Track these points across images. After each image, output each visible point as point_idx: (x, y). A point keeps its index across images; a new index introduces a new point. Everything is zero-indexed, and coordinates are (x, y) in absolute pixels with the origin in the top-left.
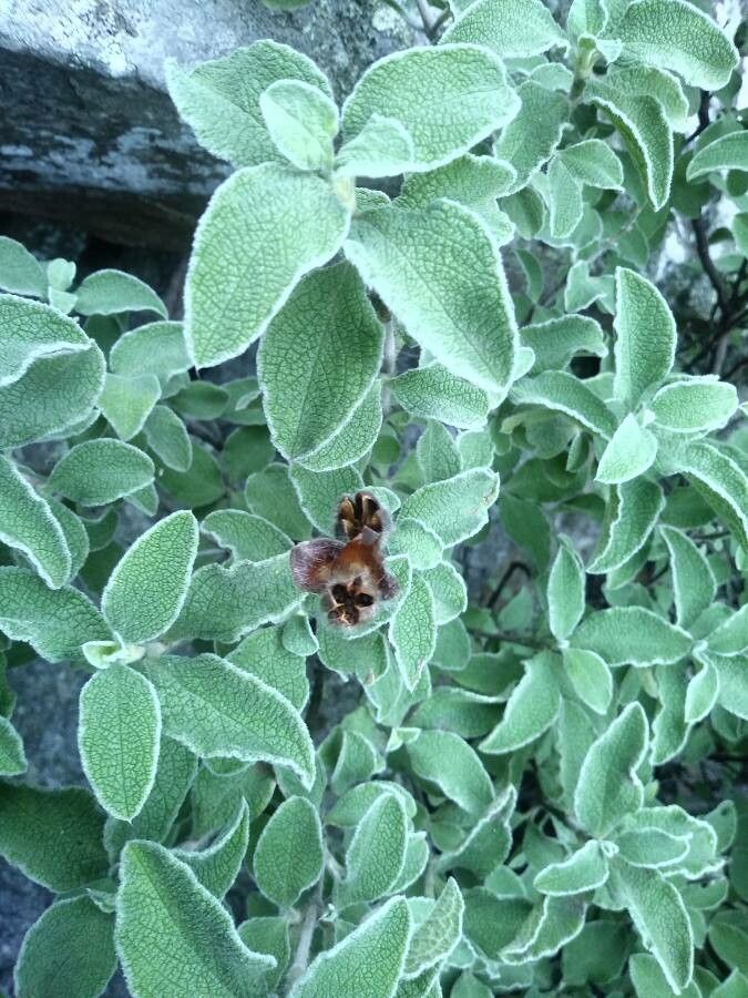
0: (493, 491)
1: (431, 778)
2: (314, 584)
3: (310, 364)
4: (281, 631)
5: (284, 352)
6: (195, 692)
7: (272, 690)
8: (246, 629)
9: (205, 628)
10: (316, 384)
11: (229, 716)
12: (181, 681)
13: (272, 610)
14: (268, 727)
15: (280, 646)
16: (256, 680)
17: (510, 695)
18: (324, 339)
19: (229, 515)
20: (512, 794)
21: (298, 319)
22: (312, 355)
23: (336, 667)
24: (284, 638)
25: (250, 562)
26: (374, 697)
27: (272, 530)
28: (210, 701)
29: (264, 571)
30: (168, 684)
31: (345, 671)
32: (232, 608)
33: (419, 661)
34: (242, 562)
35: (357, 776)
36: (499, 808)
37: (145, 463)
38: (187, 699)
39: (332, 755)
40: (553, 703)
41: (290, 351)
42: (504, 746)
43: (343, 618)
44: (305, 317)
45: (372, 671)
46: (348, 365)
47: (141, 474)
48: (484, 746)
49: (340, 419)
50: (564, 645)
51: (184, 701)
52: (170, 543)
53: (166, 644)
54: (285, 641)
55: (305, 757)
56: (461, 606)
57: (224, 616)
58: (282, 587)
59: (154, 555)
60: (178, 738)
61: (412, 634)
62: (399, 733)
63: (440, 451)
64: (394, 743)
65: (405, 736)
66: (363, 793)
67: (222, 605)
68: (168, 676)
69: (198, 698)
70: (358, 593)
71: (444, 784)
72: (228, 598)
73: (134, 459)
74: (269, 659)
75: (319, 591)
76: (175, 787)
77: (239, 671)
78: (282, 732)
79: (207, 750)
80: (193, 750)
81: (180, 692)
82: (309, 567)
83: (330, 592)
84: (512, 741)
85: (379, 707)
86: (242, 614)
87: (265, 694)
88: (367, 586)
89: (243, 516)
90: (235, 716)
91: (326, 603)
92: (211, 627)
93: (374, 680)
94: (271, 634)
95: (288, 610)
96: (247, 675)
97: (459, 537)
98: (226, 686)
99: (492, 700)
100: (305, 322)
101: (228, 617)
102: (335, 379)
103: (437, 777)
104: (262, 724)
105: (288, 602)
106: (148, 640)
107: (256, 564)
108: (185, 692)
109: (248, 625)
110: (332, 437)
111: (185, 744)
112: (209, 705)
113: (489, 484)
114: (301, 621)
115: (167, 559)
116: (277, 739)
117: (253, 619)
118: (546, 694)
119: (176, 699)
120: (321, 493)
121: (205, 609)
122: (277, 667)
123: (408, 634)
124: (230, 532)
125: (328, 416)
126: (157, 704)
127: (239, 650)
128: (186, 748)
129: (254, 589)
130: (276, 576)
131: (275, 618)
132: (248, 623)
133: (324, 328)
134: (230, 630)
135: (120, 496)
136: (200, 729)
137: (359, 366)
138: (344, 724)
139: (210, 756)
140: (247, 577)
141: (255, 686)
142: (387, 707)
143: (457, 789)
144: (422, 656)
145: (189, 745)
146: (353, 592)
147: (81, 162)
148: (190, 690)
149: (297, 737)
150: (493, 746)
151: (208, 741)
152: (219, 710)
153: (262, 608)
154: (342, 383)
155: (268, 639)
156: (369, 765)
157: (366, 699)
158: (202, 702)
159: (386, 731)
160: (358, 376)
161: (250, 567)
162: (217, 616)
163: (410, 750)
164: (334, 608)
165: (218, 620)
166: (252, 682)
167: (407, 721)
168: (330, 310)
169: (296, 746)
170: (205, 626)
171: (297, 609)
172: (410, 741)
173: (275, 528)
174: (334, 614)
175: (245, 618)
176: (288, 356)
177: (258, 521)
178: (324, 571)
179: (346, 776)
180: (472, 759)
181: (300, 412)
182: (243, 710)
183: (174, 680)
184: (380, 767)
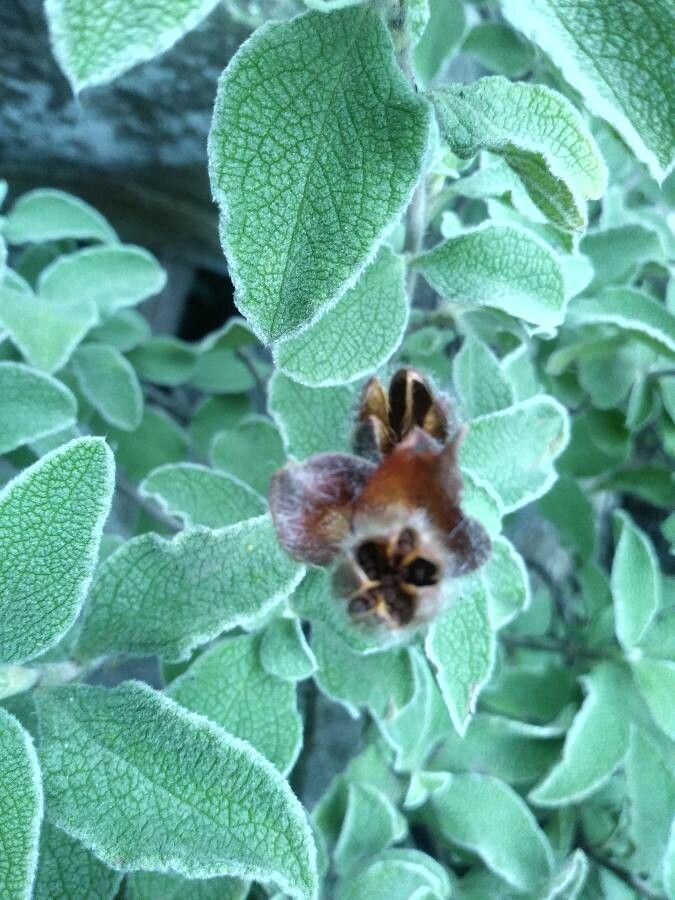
0: (560, 434)
1: (469, 845)
2: (315, 548)
3: (303, 168)
4: (258, 642)
5: (258, 141)
6: (111, 747)
7: (241, 746)
8: (199, 639)
9: (136, 639)
10: (311, 204)
11: (170, 789)
12: (89, 729)
13: (243, 607)
14: (235, 807)
15: (257, 665)
16: (214, 727)
17: (570, 724)
18: (327, 124)
19: (183, 471)
20: (580, 864)
21: (282, 83)
22: (305, 152)
23: (342, 696)
24: (262, 652)
25: (206, 529)
26: (392, 735)
27: (245, 493)
28: (136, 764)
29: (229, 546)
30: (67, 733)
31: (355, 701)
32: (178, 606)
33: (470, 687)
34: (194, 530)
35: (369, 849)
36: (564, 884)
37: (62, 398)
38: (97, 759)
39: (333, 821)
40: (624, 734)
41: (268, 141)
42: (563, 794)
43: (382, 609)
44: (292, 81)
45: (393, 699)
46: (368, 165)
47: (56, 414)
48: (538, 796)
49: (355, 261)
50: (634, 655)
51: (92, 763)
52: (66, 490)
53: (79, 664)
54: (264, 659)
55: (298, 859)
56: (520, 603)
57: (166, 618)
58: (258, 571)
59: (38, 510)
60: (75, 834)
61: (457, 645)
62: (422, 781)
63: (482, 379)
64: (416, 797)
65: (430, 786)
66: (380, 877)
67: (164, 602)
68: (69, 720)
69: (117, 758)
70: (409, 558)
71: (489, 852)
72: (173, 590)
73: (46, 394)
74: (240, 686)
75: (325, 561)
76: (92, 893)
77: (183, 712)
78: (261, 816)
79: (128, 856)
80: (101, 855)
81: (85, 747)
82: (307, 512)
83: (351, 556)
84: (573, 787)
85: (400, 750)
86: (195, 616)
87: (230, 752)
88: (430, 543)
89: (203, 474)
90: (178, 789)
91: (344, 582)
92: (145, 636)
93: (397, 713)
94: (243, 646)
95: (268, 607)
96: (196, 719)
97: (520, 496)
98: (163, 739)
99: (544, 732)
100: (293, 92)
101: (173, 620)
102: (346, 192)
103: (475, 842)
104: (226, 803)
105: (268, 593)
106: (29, 658)
107: (216, 533)
108: (95, 748)
109: (203, 632)
110: (342, 292)
111: (87, 845)
112: (135, 771)
113: (554, 424)
114: (288, 627)
115: (59, 517)
116: (251, 828)
117: (211, 623)
118: (612, 720)
119: (79, 760)
120: (316, 436)
121: (136, 608)
122: (252, 697)
123: (451, 644)
124: (183, 495)
125: (334, 257)
126: (37, 775)
127: (192, 672)
128: (89, 852)
129: (215, 575)
130: (248, 554)
131: (248, 621)
132: (203, 629)
133: (325, 107)
134: (175, 640)
135: (22, 442)
136: (116, 814)
137: (389, 168)
138: (348, 774)
139: (130, 868)
140: (202, 555)
141: (212, 739)
142: (409, 749)
143: (504, 858)
144: (474, 678)
145: (94, 846)
146: (399, 558)
147: (38, 118)
148: (103, 743)
149: (285, 824)
150: (549, 795)
151: (129, 838)
152: (151, 778)
153: (225, 605)
154: (358, 198)
155: (238, 656)
156: (386, 832)
157: (378, 734)
158: (123, 766)
159: (404, 779)
160: (386, 186)
161: (206, 538)
162: (155, 618)
163: (438, 804)
164: (362, 591)
165: (158, 624)
166: (206, 731)
167: (432, 763)
168: (336, 76)
169: (283, 840)
170: (137, 634)
171: (281, 606)
172: (438, 791)
173: (249, 489)
174: (361, 604)
175: (199, 621)
176: (264, 149)
177: (224, 480)
178: (335, 521)
179: (355, 847)
180: (520, 812)
181: (284, 256)
182: (193, 780)
183: (78, 726)
184: (400, 830)
